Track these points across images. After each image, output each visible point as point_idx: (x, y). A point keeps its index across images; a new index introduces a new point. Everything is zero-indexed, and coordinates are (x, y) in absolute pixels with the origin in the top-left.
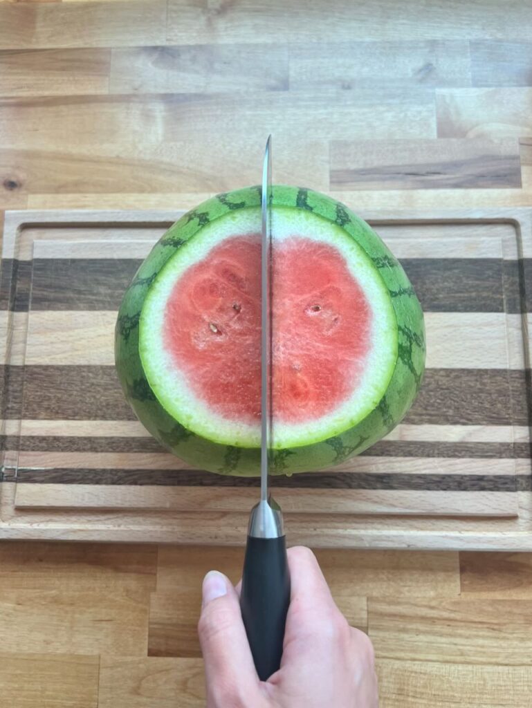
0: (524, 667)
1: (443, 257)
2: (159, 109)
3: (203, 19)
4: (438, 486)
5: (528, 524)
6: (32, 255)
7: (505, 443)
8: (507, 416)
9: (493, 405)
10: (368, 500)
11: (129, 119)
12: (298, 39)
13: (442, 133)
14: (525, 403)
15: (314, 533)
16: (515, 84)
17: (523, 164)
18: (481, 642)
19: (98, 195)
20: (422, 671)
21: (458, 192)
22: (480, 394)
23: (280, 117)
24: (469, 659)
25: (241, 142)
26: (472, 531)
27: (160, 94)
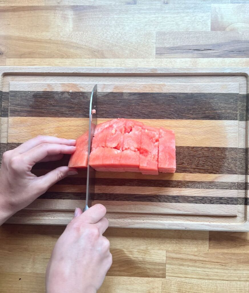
0: (235, 281)
1: (210, 92)
2: (70, 14)
4: (201, 202)
5: (241, 220)
6: (9, 89)
7: (233, 183)
8: (235, 170)
9: (229, 165)
10: (168, 207)
11: (56, 19)
13: (213, 29)
14: (244, 164)
15: (143, 221)
18: (216, 270)
19: (41, 59)
20: (189, 283)
21: (220, 60)
22: (223, 160)
23: (132, 19)
24: (210, 278)
25: (112, 32)
26: (215, 222)
27: (71, 6)
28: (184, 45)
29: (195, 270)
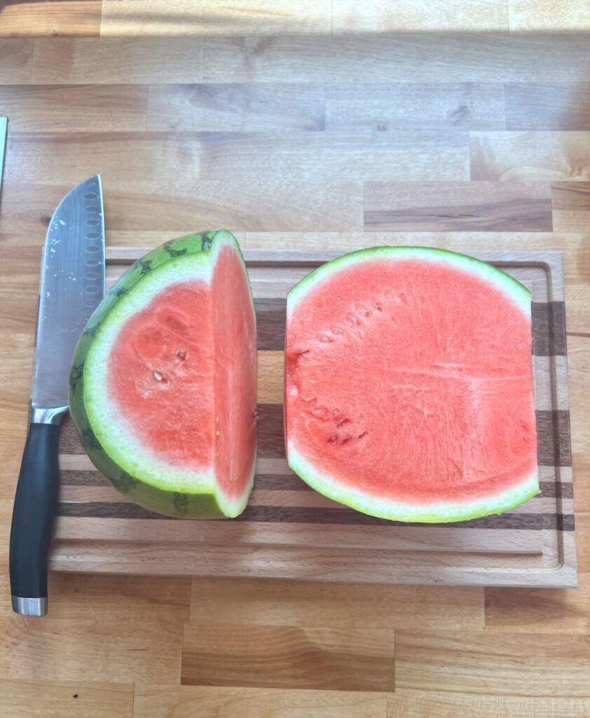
0: (544, 698)
2: (196, 147)
3: (240, 58)
5: (552, 561)
11: (167, 157)
12: (334, 79)
13: (475, 176)
14: (552, 443)
15: (344, 567)
16: (549, 128)
17: (555, 208)
18: (504, 674)
20: (447, 702)
21: (490, 236)
23: (316, 157)
24: (492, 690)
25: (277, 181)
26: (497, 567)
27: (197, 132)
28: (420, 206)
29: (458, 672)
